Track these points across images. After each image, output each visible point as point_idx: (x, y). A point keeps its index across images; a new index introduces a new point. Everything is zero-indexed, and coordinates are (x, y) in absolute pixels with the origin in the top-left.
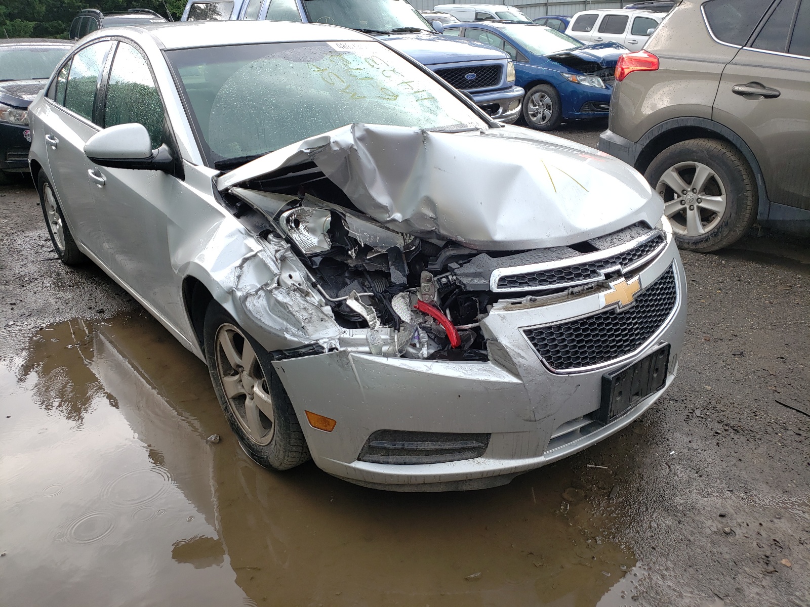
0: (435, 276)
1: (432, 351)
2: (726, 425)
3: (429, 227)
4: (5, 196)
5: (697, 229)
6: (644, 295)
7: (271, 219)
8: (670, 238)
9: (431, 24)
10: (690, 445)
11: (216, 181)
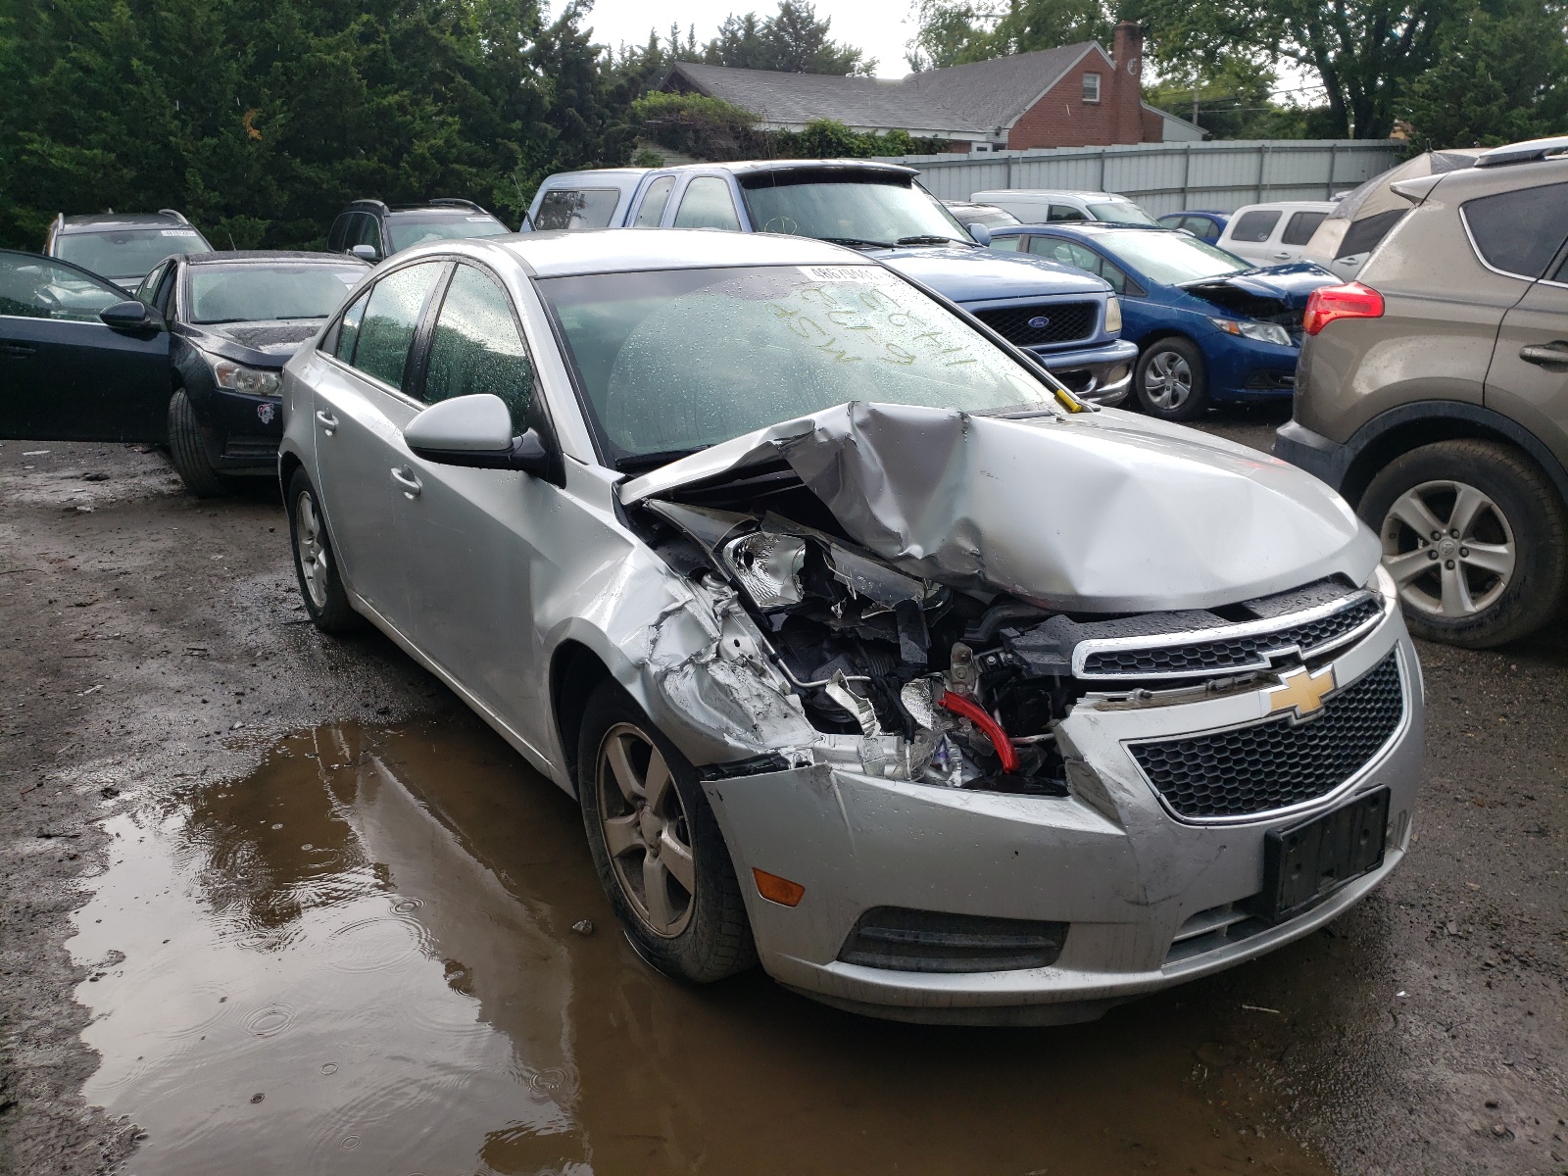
0: (975, 653)
1: (969, 778)
2: (1507, 953)
3: (969, 569)
4: (216, 514)
5: (1462, 604)
6: (1342, 700)
7: (709, 550)
8: (1391, 605)
9: (968, 230)
10: (1435, 983)
11: (619, 490)
